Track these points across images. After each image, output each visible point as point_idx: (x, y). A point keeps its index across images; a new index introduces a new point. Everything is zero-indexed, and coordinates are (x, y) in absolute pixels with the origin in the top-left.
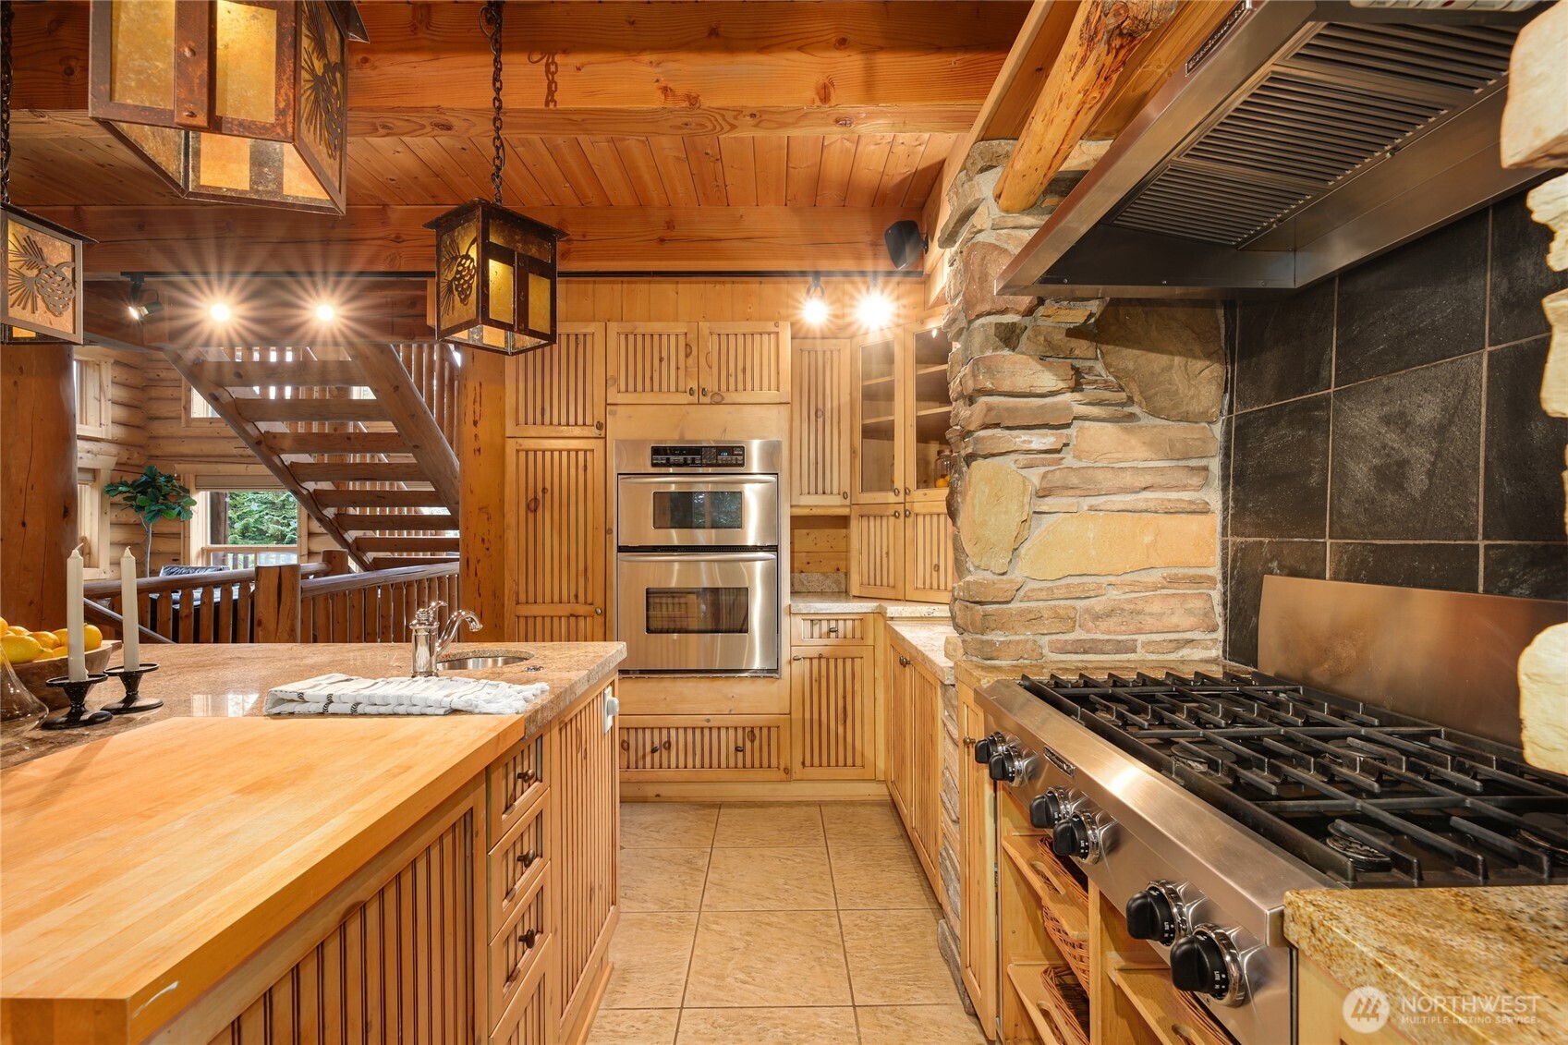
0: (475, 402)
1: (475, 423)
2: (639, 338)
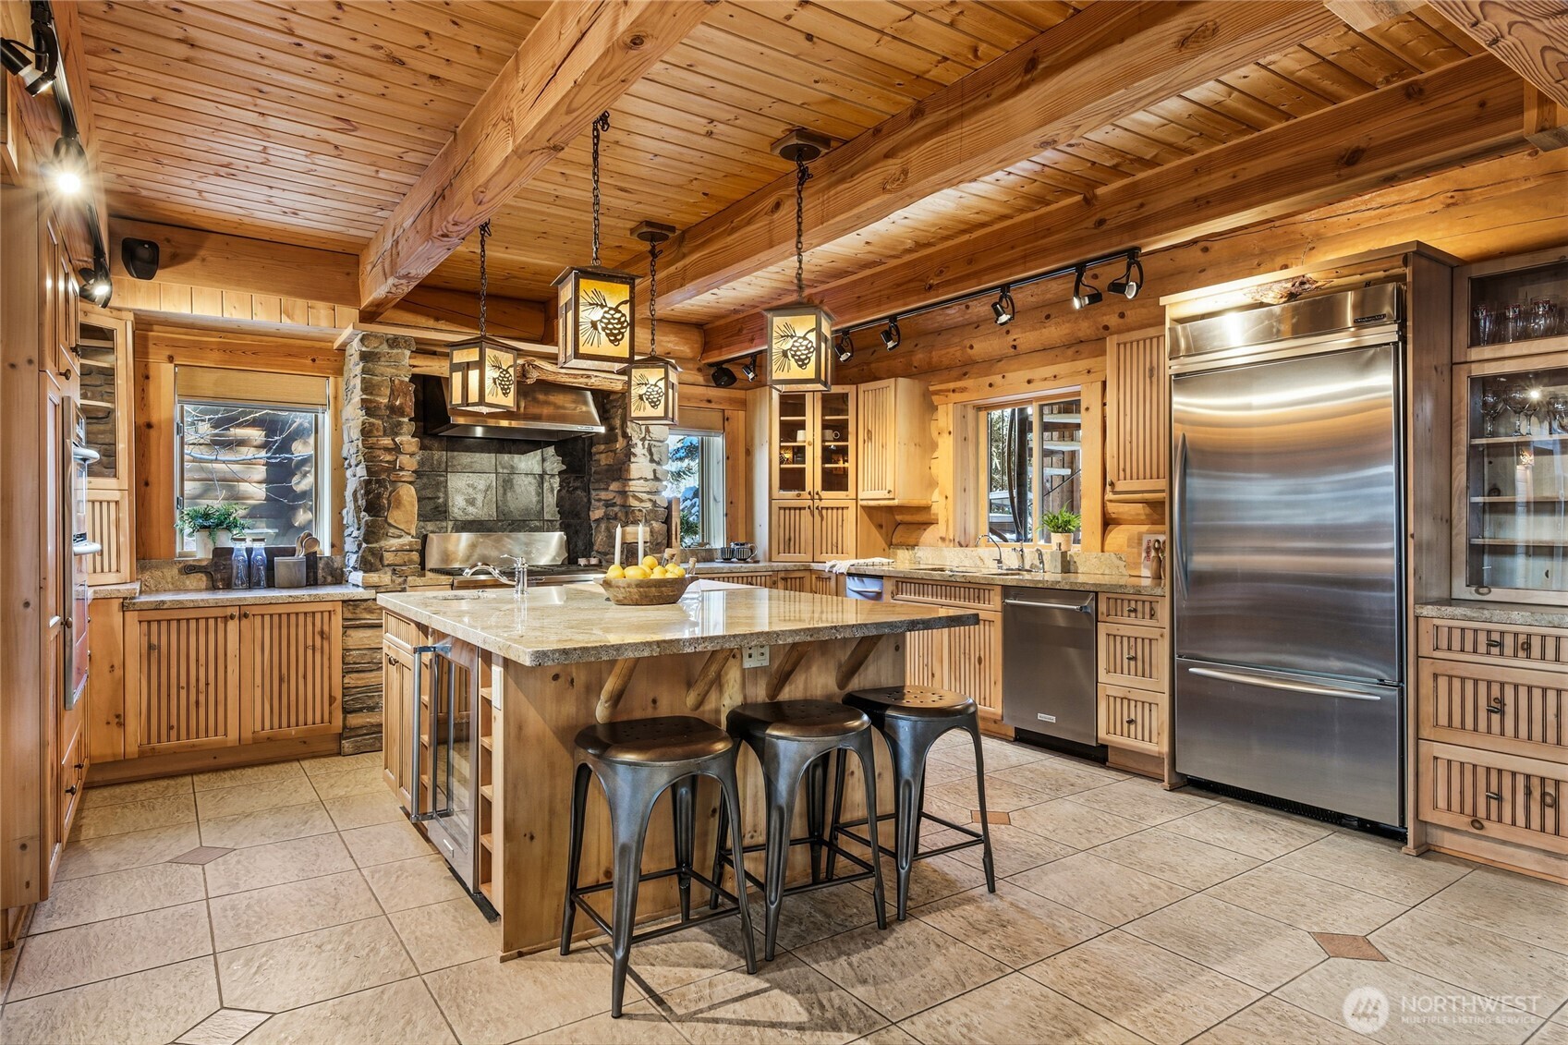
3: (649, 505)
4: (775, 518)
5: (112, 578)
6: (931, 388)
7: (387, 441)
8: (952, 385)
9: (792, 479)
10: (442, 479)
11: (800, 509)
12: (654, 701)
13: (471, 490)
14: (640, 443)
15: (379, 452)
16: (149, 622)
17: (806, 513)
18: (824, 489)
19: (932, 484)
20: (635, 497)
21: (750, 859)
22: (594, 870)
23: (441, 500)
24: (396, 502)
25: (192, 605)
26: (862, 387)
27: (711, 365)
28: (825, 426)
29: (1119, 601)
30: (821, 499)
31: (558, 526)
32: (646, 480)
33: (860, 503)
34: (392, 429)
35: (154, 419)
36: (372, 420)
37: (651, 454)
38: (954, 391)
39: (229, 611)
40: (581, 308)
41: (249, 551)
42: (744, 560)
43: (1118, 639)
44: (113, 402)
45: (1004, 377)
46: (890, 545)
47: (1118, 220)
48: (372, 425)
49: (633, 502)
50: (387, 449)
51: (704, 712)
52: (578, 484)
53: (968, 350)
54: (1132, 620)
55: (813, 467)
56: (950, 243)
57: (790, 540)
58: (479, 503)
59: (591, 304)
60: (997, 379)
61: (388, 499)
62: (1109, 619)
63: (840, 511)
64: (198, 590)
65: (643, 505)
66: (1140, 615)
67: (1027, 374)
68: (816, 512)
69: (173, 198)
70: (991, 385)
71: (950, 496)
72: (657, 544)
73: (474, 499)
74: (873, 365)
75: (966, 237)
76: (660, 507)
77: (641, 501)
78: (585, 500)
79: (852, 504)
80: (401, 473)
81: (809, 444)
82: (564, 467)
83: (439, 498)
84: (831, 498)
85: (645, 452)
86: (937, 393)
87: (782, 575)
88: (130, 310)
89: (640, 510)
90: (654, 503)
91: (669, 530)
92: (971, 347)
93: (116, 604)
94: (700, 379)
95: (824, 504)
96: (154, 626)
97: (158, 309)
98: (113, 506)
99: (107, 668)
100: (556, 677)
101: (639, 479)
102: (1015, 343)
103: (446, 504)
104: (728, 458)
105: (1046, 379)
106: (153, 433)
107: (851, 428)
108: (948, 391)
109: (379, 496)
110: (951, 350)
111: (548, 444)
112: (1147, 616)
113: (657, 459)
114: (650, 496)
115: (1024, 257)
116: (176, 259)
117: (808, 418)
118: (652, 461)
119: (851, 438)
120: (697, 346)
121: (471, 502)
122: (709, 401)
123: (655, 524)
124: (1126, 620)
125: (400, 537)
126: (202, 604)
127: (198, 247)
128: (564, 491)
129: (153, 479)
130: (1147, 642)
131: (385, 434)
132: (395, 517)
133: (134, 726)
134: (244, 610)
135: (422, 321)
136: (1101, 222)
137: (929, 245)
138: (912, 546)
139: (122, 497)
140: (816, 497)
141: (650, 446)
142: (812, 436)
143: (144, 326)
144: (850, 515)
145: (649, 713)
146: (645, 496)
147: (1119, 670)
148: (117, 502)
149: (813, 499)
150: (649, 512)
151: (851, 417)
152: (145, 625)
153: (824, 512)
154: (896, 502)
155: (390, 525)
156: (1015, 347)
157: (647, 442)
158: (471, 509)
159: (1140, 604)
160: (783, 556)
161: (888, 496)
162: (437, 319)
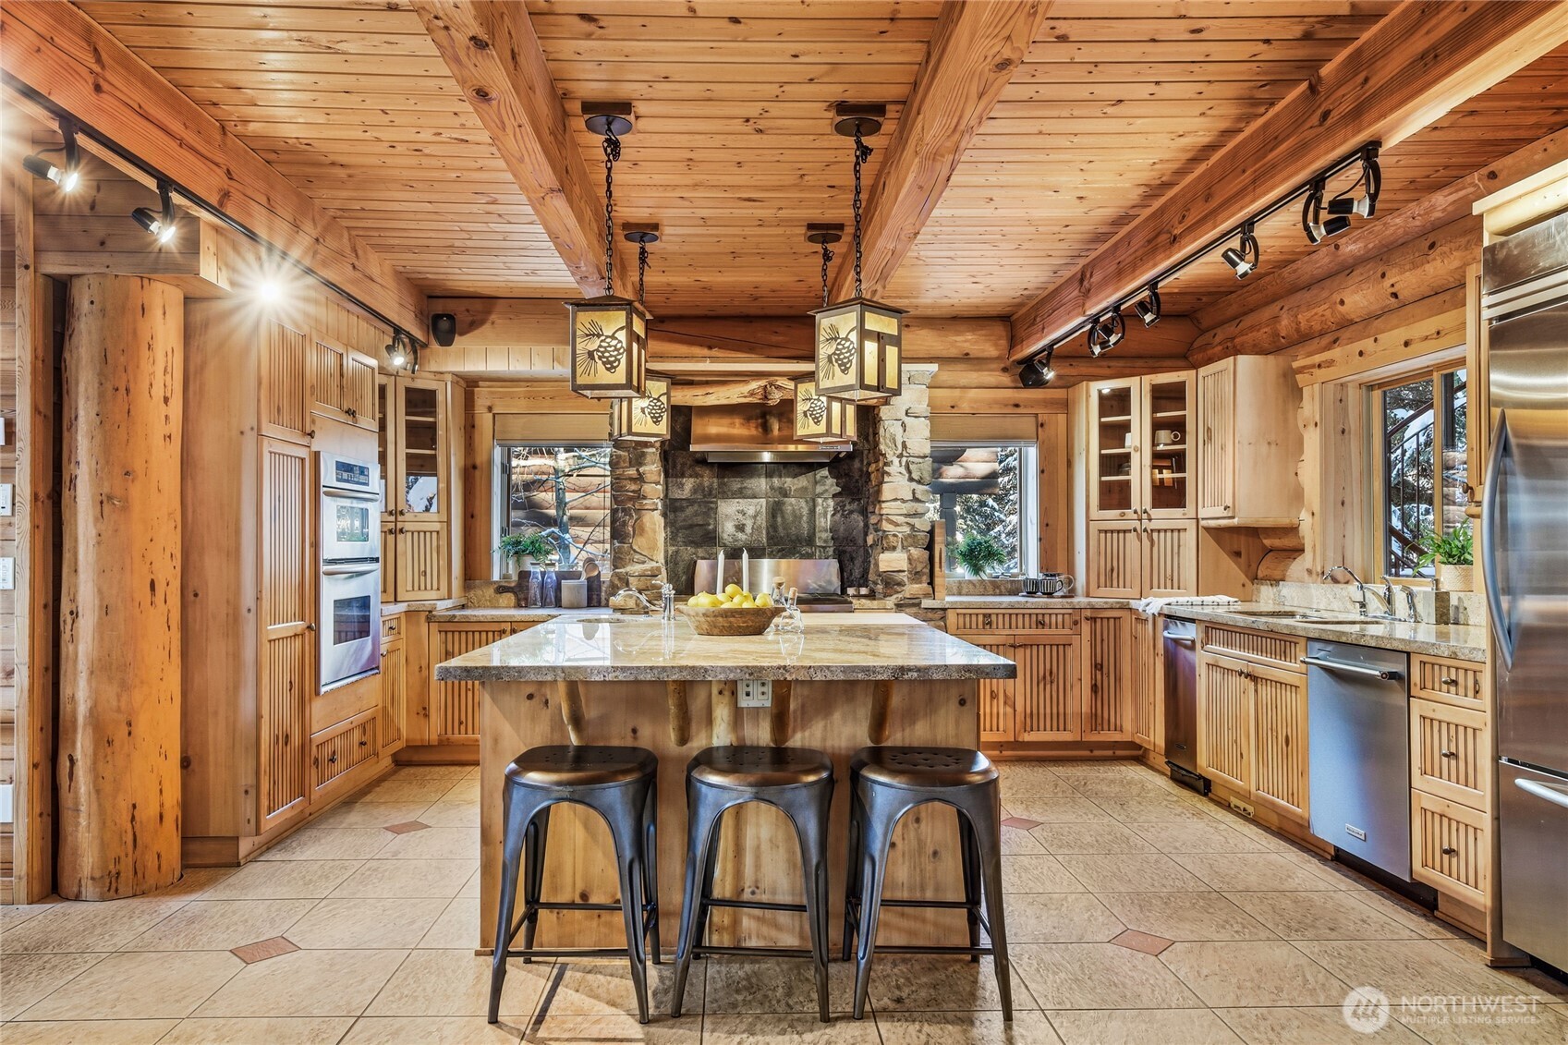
1: (166, 400)
3: (907, 530)
4: (1093, 543)
5: (434, 595)
6: (1295, 365)
7: (632, 472)
8: (1317, 359)
9: (1115, 496)
10: (712, 505)
11: (1125, 531)
12: (634, 731)
13: (740, 516)
14: (896, 461)
15: (625, 482)
16: (446, 632)
17: (1131, 537)
18: (1155, 506)
19: (1297, 496)
20: (888, 520)
21: (750, 916)
22: (569, 889)
23: (711, 527)
24: (638, 529)
25: (475, 619)
26: (1203, 371)
27: (1020, 362)
28: (1157, 426)
29: (1436, 667)
30: (1150, 520)
31: (831, 553)
32: (904, 501)
33: (1203, 523)
34: (637, 459)
35: (478, 461)
36: (619, 452)
37: (910, 472)
38: (1319, 366)
39: (503, 626)
40: (578, 340)
41: (543, 574)
42: (1050, 595)
43: (1436, 724)
44: (435, 449)
45: (1376, 340)
46: (1255, 578)
47: (1343, 107)
48: (619, 457)
49: (886, 526)
50: (632, 479)
51: (691, 749)
52: (855, 506)
53: (1339, 307)
54: (1452, 698)
55: (1140, 477)
56: (1190, 178)
57: (1112, 570)
58: (748, 530)
59: (587, 335)
60: (1367, 344)
61: (633, 527)
62: (1423, 694)
63: (1121, 535)
64: (508, 607)
65: (899, 529)
66: (1461, 690)
67: (1401, 334)
68: (1144, 535)
69: (451, 277)
70: (1361, 354)
71: (1317, 510)
72: (917, 573)
73: (744, 525)
74: (1237, 341)
75: (1202, 168)
76: (919, 531)
77: (897, 525)
78: (862, 524)
79: (1191, 526)
80: (645, 502)
81: (1136, 450)
82: (839, 489)
83: (709, 525)
84: (1165, 517)
85: (903, 470)
86: (1301, 370)
87: (1088, 614)
88: (449, 372)
89: (895, 535)
90: (913, 527)
91: (931, 559)
92: (1342, 302)
93: (423, 617)
94: (1005, 379)
95: (1154, 525)
96: (450, 635)
97: (462, 370)
98: (434, 535)
99: (417, 669)
100: (530, 697)
101: (896, 500)
102: (1393, 290)
103: (715, 530)
104: (1042, 472)
105: (1426, 338)
106: (477, 473)
107: (1190, 426)
108: (1313, 366)
109: (624, 524)
110: (1320, 310)
111: (822, 465)
112: (1471, 693)
113: (916, 478)
114: (908, 520)
115: (1254, 181)
116: (473, 325)
117: (1134, 418)
118: (911, 479)
119: (1190, 438)
120: (1004, 343)
121: (741, 528)
122: (1017, 406)
123: (913, 550)
124: (1443, 696)
125: (644, 562)
126: (482, 619)
127: (488, 312)
128: (839, 515)
129: (477, 512)
130: (1470, 732)
131: (631, 466)
132: (639, 543)
133: (436, 720)
134: (514, 625)
135: (697, 351)
136: (1326, 115)
137: (1166, 185)
138: (1275, 581)
139: (442, 528)
140: (1145, 516)
141: (907, 463)
142: (1138, 441)
143: (469, 385)
144: (1189, 538)
145: (629, 743)
146: (901, 519)
147: (1437, 772)
148: (438, 532)
149: (1140, 520)
150: (906, 538)
151: (1189, 413)
152: (443, 634)
153: (1155, 535)
154: (1235, 522)
155: (635, 551)
156: (1395, 295)
157: (904, 459)
158: (740, 536)
159: (1461, 673)
160: (1103, 591)
161: (1225, 514)
162: (710, 348)
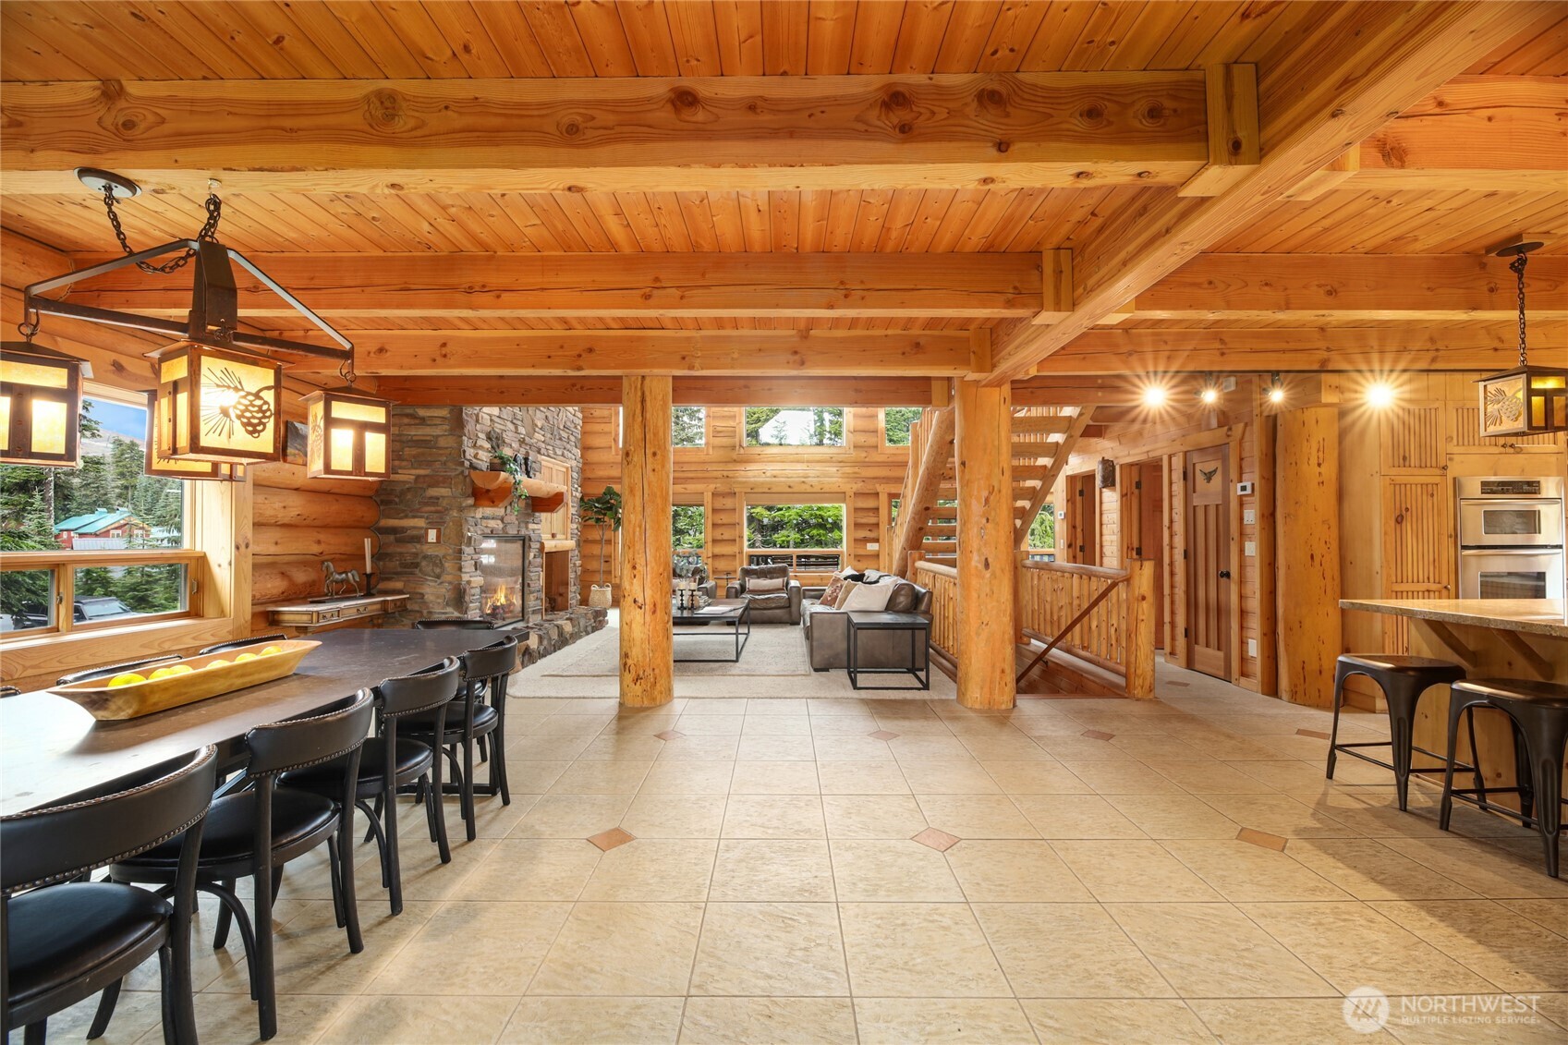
0: (1318, 450)
1: (1319, 465)
2: (1465, 411)
